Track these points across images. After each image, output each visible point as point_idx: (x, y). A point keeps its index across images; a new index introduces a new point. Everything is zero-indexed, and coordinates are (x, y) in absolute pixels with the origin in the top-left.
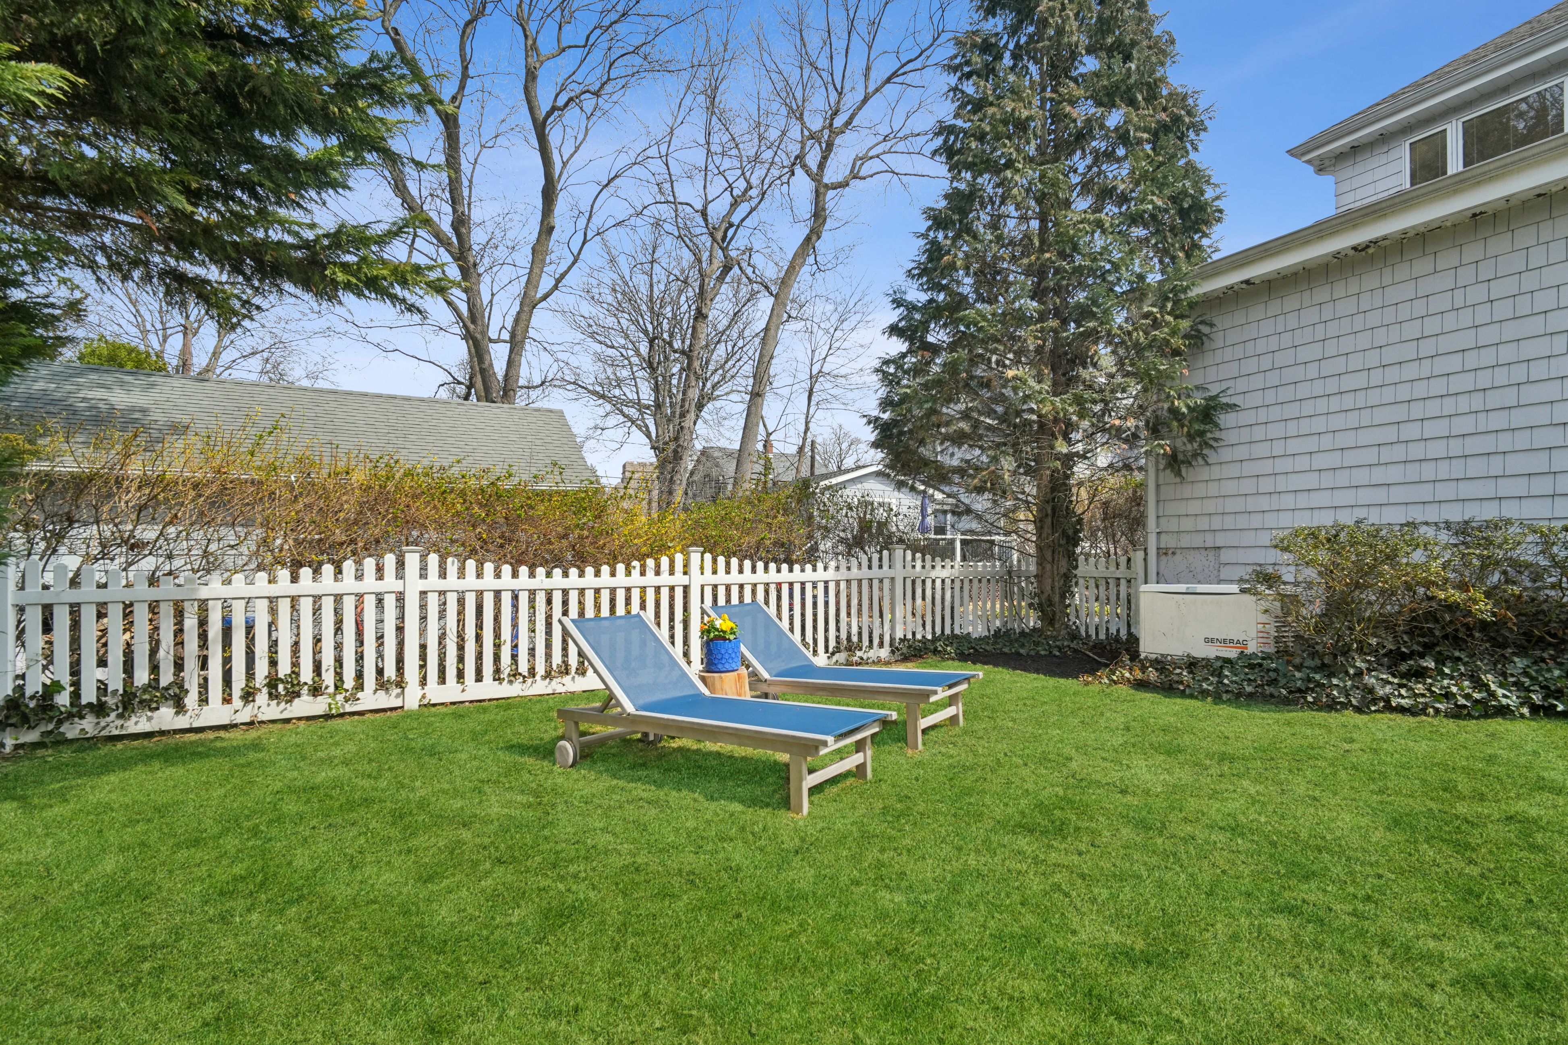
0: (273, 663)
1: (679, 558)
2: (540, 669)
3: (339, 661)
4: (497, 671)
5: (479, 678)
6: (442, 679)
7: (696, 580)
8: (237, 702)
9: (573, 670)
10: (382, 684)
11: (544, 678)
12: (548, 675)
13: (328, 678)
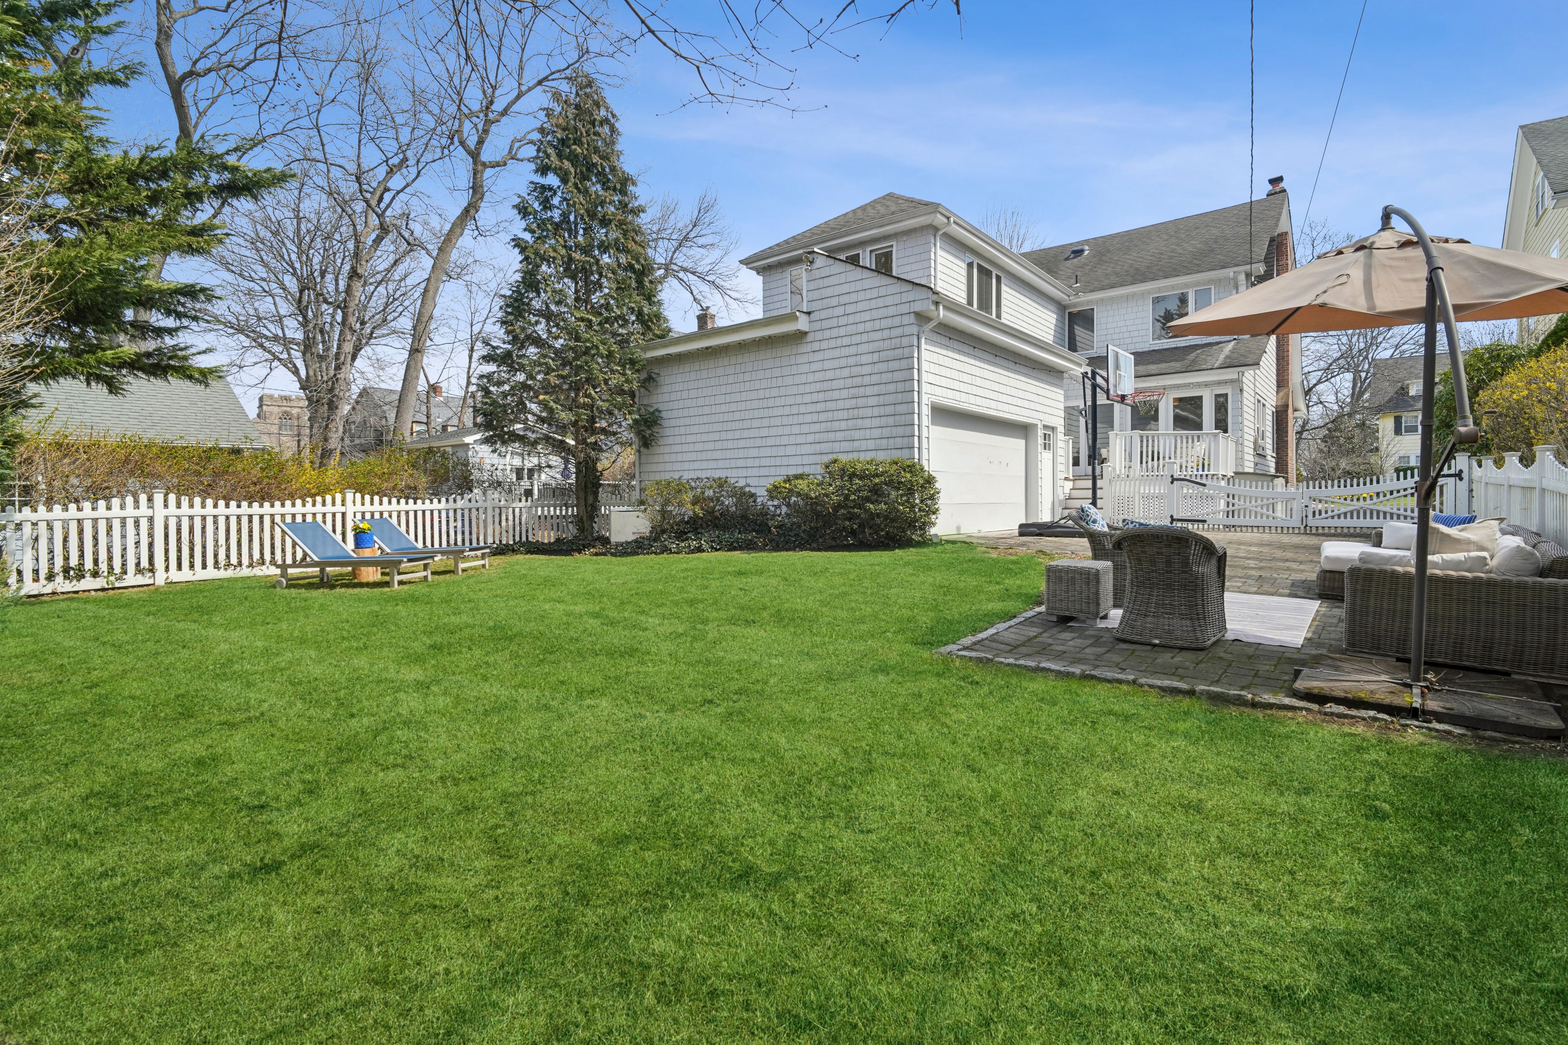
0: (66, 559)
1: (338, 497)
2: (245, 561)
3: (110, 559)
4: (216, 562)
5: (204, 566)
6: (179, 567)
7: (350, 509)
8: (43, 581)
9: (268, 562)
10: (139, 570)
11: (248, 567)
12: (251, 565)
13: (103, 567)
